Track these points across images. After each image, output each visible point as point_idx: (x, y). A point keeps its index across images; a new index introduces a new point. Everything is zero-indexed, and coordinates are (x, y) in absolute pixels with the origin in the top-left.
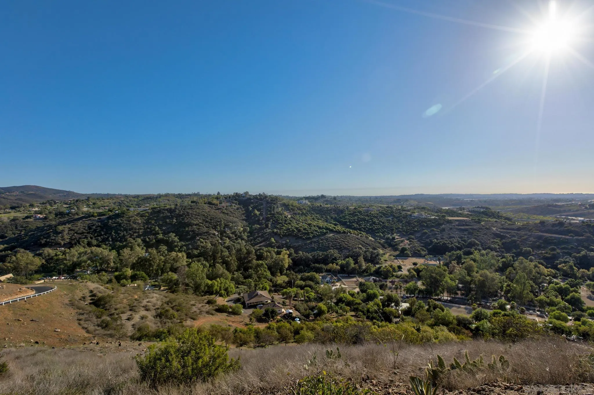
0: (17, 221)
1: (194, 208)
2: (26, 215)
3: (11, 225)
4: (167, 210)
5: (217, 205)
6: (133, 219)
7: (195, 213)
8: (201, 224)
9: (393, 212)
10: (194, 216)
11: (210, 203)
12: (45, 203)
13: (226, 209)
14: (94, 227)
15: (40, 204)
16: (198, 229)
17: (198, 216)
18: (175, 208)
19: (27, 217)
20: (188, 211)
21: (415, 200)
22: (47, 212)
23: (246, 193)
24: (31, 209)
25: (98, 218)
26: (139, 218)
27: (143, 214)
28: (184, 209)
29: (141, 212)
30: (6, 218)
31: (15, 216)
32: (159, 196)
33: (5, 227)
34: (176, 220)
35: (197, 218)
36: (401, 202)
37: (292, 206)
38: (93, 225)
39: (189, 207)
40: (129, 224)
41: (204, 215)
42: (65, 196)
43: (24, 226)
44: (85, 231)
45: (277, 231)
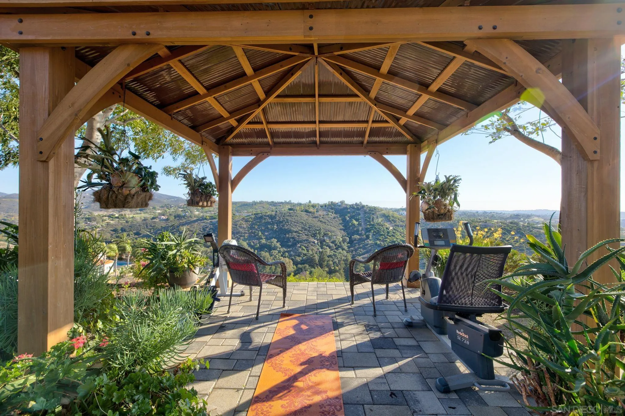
0: (147, 221)
1: (292, 215)
2: (152, 216)
3: (143, 224)
4: (268, 216)
5: (314, 213)
6: (239, 223)
7: (294, 220)
8: (301, 232)
9: (520, 229)
10: (293, 223)
11: (307, 211)
12: (164, 207)
13: (323, 218)
14: (208, 229)
15: (160, 207)
16: (298, 236)
17: (297, 223)
18: (276, 215)
19: (153, 218)
20: (288, 218)
21: (539, 216)
22: (168, 214)
23: (342, 202)
24: (155, 211)
25: (210, 221)
26: (244, 223)
27: (247, 219)
28: (284, 216)
29: (246, 217)
30: (139, 218)
31: (145, 216)
32: (254, 204)
33: (139, 225)
34: (277, 226)
35: (296, 226)
36: (520, 219)
37: (393, 217)
38: (207, 228)
39: (288, 214)
40: (236, 228)
41: (302, 223)
42: (175, 201)
43: (152, 225)
44: (200, 232)
45: (381, 243)
